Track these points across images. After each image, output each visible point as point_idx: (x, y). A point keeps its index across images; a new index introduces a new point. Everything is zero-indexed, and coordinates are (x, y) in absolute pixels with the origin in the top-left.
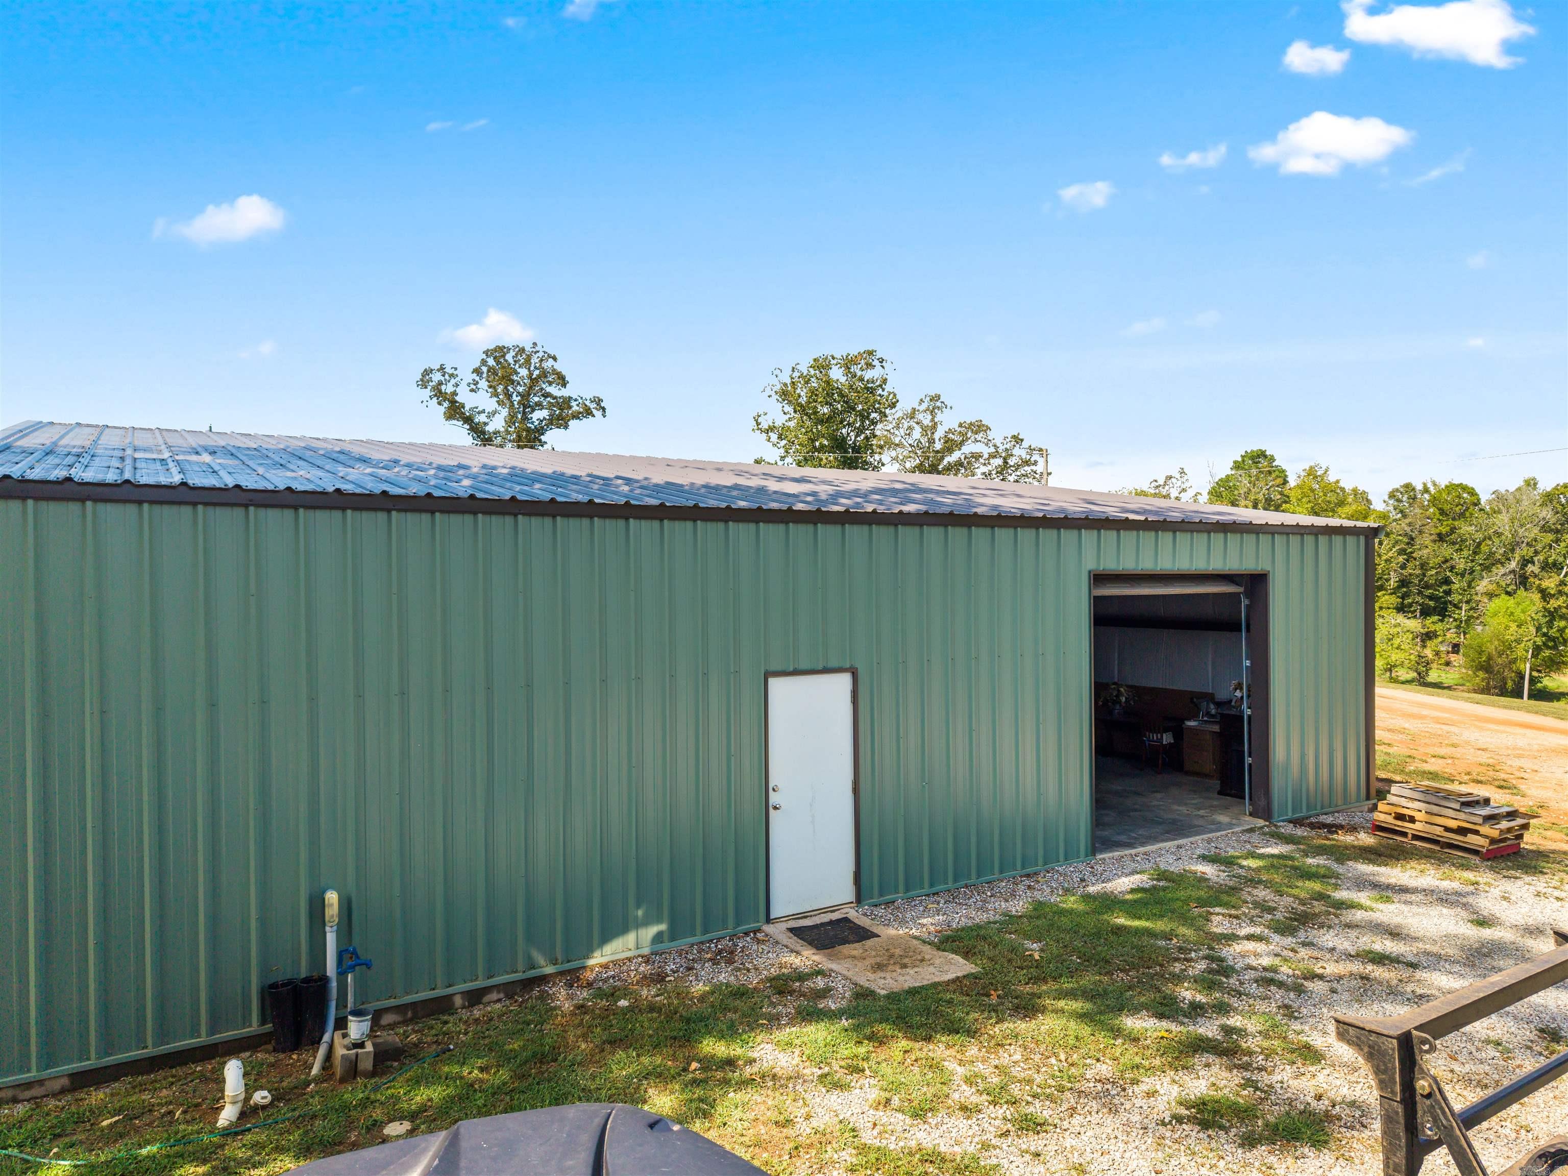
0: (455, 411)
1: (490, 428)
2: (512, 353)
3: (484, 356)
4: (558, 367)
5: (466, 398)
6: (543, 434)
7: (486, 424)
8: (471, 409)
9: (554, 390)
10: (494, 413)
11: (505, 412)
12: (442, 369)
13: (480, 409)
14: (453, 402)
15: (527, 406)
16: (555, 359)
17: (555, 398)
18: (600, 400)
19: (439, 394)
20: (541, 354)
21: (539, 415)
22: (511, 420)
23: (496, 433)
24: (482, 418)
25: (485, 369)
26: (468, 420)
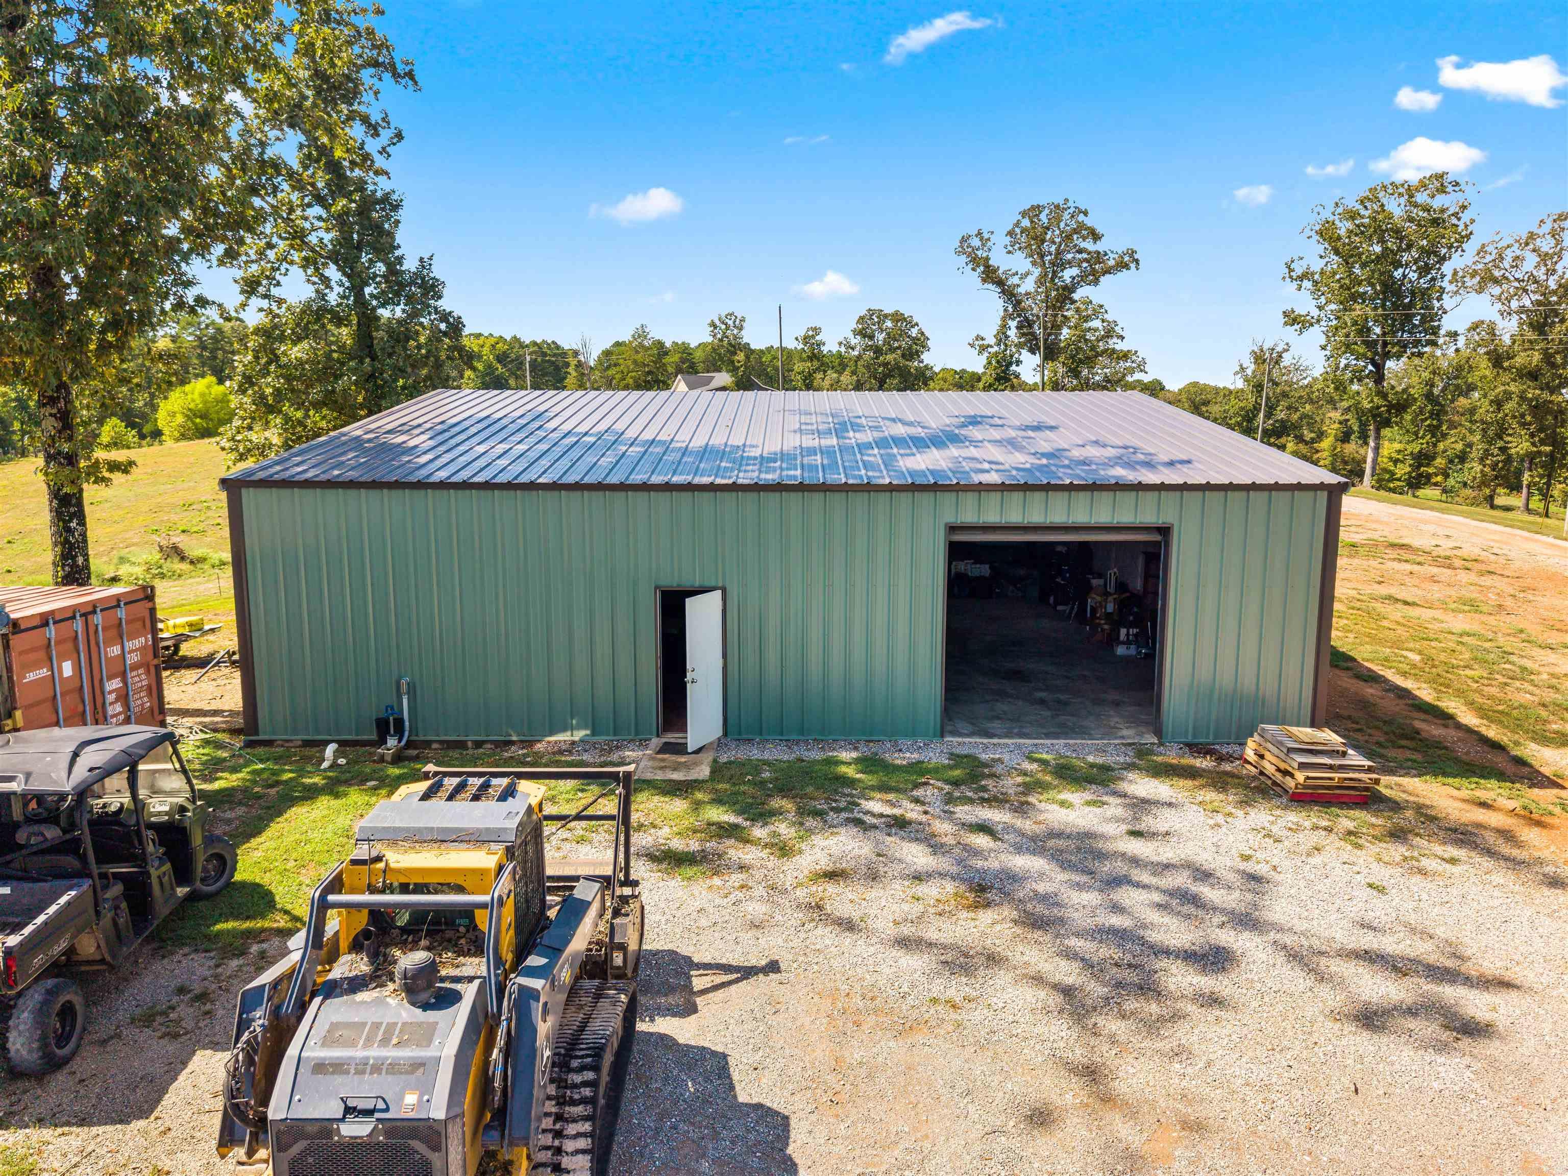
0: (990, 275)
1: (1022, 290)
2: (1047, 211)
3: (1020, 217)
4: (1089, 221)
5: (1001, 260)
6: (1074, 292)
7: (1018, 286)
8: (1004, 273)
9: (1089, 245)
10: (1027, 274)
11: (1037, 272)
12: (979, 234)
13: (1013, 271)
14: (987, 267)
15: (1060, 264)
16: (1086, 213)
17: (1089, 253)
18: (1134, 252)
19: (975, 261)
20: (1071, 210)
21: (1068, 274)
22: (1040, 282)
23: (1027, 294)
24: (1015, 280)
25: (1018, 230)
26: (1000, 283)
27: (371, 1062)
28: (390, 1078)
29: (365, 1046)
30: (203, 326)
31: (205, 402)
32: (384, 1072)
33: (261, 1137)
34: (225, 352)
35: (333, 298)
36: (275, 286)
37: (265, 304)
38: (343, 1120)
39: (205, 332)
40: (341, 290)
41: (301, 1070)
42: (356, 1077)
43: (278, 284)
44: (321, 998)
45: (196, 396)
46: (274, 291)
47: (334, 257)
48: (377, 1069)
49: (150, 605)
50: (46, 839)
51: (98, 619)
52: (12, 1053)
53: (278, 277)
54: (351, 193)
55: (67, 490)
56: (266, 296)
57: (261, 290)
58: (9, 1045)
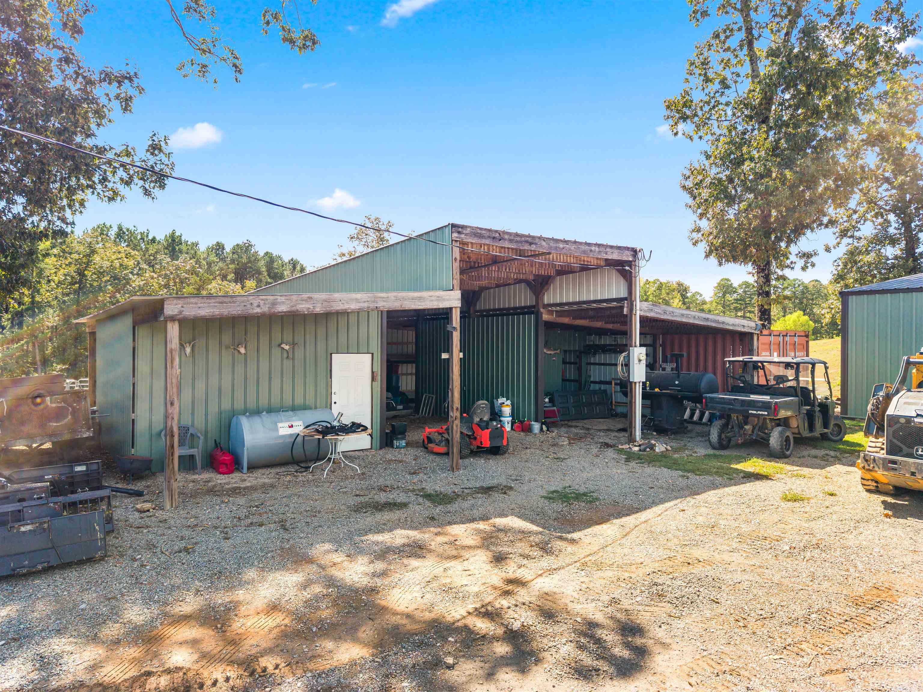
30: (797, 286)
31: (795, 326)
33: (880, 433)
34: (808, 300)
35: (892, 230)
36: (857, 231)
37: (850, 241)
38: (916, 417)
39: (797, 289)
40: (897, 225)
41: (899, 403)
43: (859, 230)
45: (791, 322)
46: (857, 234)
47: (893, 210)
49: (807, 339)
51: (788, 339)
52: (771, 445)
53: (859, 226)
54: (907, 172)
55: (766, 307)
56: (852, 237)
57: (849, 234)
58: (770, 442)
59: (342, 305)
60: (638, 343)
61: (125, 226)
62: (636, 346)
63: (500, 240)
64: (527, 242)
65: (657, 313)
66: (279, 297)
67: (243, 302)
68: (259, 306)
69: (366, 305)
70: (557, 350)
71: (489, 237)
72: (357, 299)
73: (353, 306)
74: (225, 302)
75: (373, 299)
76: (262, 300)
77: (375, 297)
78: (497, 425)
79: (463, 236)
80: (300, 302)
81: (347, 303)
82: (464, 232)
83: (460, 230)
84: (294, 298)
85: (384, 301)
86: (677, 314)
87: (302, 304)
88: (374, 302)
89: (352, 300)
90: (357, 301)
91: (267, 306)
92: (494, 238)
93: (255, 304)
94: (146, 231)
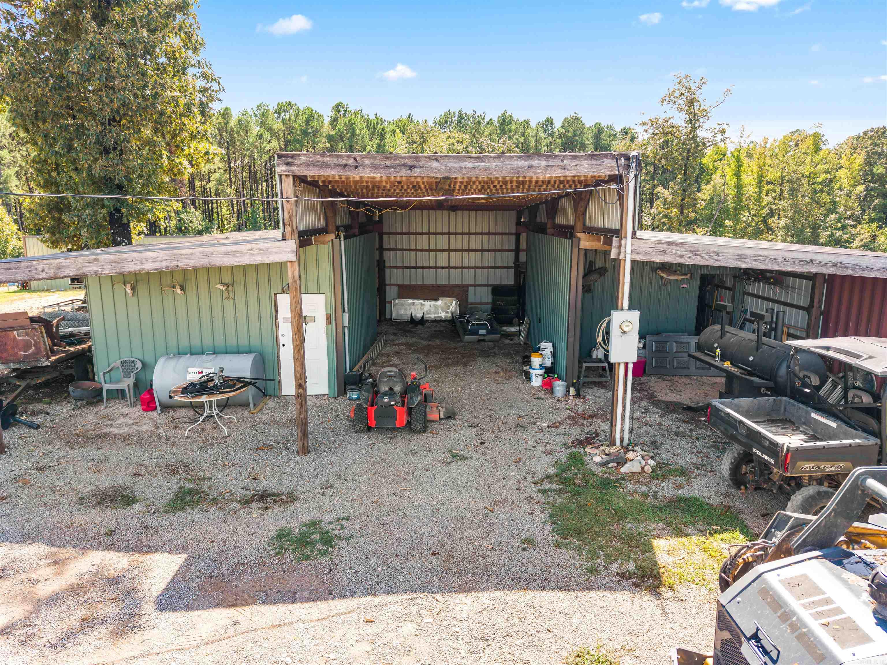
27: (794, 619)
28: (795, 642)
29: (804, 606)
32: (795, 634)
38: (749, 639)
41: (754, 584)
42: (778, 620)
44: (822, 554)
48: (794, 628)
50: (862, 402)
59: (134, 266)
60: (626, 305)
61: (464, 112)
62: (622, 309)
63: (356, 167)
64: (404, 165)
65: (675, 256)
66: (63, 261)
67: (27, 267)
68: (43, 271)
69: (164, 264)
70: (685, 274)
71: (338, 165)
72: (152, 258)
73: (149, 266)
74: (10, 269)
75: (172, 257)
76: (46, 264)
77: (176, 255)
78: (389, 402)
79: (294, 168)
80: (88, 264)
81: (140, 263)
82: (296, 162)
83: (289, 160)
84: (80, 260)
85: (187, 259)
86: (726, 256)
87: (89, 266)
88: (174, 260)
89: (146, 259)
90: (153, 260)
91: (53, 270)
92: (346, 166)
93: (40, 269)
94: (483, 115)
